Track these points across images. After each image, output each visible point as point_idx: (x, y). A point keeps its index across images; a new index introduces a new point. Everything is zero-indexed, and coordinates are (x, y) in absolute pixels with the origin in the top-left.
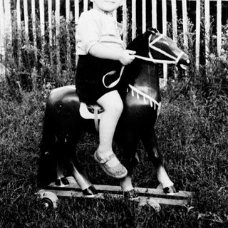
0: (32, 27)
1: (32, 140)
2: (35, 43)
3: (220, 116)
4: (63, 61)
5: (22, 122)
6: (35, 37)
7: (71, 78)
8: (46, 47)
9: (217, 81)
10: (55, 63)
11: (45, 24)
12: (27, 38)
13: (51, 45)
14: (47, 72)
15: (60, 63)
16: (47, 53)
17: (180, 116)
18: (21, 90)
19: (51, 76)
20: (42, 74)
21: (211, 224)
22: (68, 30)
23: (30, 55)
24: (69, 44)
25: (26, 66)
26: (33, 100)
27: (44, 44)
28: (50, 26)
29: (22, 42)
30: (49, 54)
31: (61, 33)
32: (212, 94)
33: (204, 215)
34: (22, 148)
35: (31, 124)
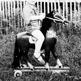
0: (6, 13)
1: (7, 52)
2: (7, 18)
3: (73, 42)
4: (17, 24)
5: (3, 46)
6: (7, 16)
7: (19, 30)
8: (11, 19)
9: (71, 30)
10: (14, 25)
11: (10, 12)
12: (4, 17)
13: (12, 19)
14: (11, 28)
15: (15, 25)
16: (11, 22)
17: (59, 43)
18: (2, 34)
19: (12, 29)
20: (10, 29)
21: (74, 80)
22: (18, 13)
23: (5, 22)
24: (19, 18)
25: (3, 26)
26: (7, 38)
27: (10, 18)
28: (12, 12)
29: (2, 18)
30: (12, 22)
31: (16, 14)
32: (70, 34)
33: (71, 77)
34: (4, 55)
35: (7, 46)
